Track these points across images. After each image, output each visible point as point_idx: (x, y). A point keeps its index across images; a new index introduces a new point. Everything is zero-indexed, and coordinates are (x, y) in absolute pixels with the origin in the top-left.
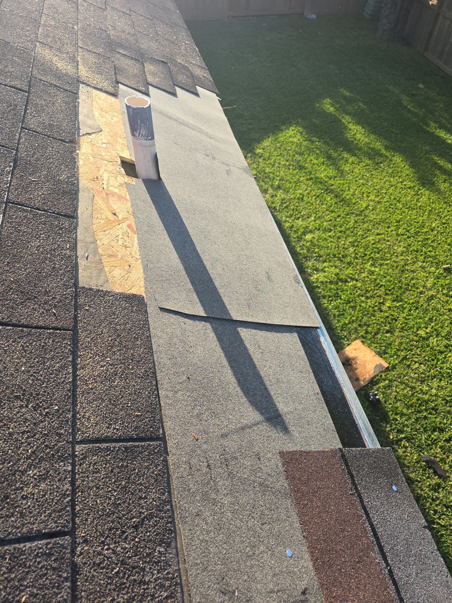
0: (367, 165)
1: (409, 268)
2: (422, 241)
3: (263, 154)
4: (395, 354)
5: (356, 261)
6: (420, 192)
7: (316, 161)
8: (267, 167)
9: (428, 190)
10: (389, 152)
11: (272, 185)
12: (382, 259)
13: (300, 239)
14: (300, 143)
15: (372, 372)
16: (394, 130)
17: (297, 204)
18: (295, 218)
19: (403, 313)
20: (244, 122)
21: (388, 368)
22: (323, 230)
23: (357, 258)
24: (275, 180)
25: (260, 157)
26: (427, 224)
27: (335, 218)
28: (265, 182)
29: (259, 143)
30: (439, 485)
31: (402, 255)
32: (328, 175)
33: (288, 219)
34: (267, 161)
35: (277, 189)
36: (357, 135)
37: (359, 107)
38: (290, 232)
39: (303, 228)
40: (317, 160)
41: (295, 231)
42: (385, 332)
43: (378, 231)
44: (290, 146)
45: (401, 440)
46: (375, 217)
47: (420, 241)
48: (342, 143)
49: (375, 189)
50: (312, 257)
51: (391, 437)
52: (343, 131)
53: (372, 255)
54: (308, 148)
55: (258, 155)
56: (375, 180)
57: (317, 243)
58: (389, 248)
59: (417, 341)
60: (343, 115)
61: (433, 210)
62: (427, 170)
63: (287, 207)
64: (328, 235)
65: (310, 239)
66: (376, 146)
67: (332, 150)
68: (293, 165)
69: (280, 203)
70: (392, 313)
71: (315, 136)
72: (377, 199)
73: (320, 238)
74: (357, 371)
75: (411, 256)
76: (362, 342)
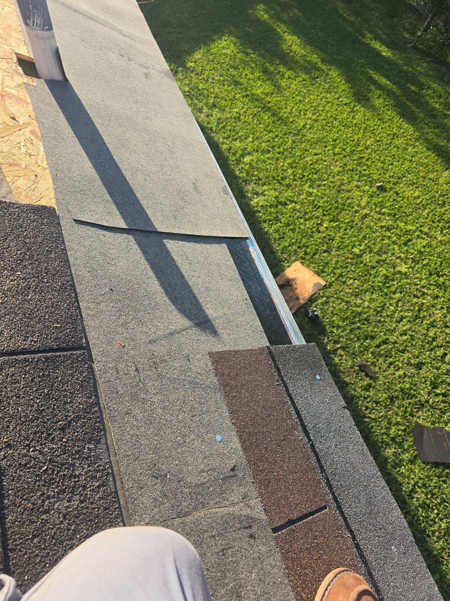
0: (303, 80)
1: (345, 188)
2: (357, 160)
3: (195, 67)
4: (332, 272)
5: (295, 182)
6: (355, 109)
7: (251, 76)
8: (201, 82)
9: (363, 106)
10: (325, 65)
11: (207, 104)
12: (320, 180)
13: (238, 161)
14: (234, 55)
15: (311, 291)
16: (330, 41)
17: (234, 124)
18: (232, 139)
19: (339, 232)
20: (172, 30)
21: (325, 286)
22: (261, 152)
23: (295, 180)
24: (209, 98)
25: (192, 71)
26: (362, 142)
27: (273, 138)
28: (199, 100)
29: (190, 55)
30: (369, 385)
31: (338, 175)
32: (265, 91)
33: (225, 140)
34: (200, 76)
35: (212, 108)
36: (293, 46)
37: (295, 14)
38: (228, 154)
39: (242, 150)
40: (252, 74)
41: (233, 154)
42: (322, 252)
43: (316, 151)
44: (223, 59)
45: (337, 350)
46: (312, 136)
47: (355, 160)
48: (278, 55)
49: (312, 106)
50: (252, 181)
51: (329, 348)
52: (279, 41)
53: (310, 176)
54: (243, 61)
55: (189, 69)
56: (312, 97)
57: (256, 165)
58: (326, 168)
59: (352, 259)
60: (278, 23)
61: (368, 127)
62: (362, 85)
63: (223, 127)
64: (266, 157)
65: (249, 161)
66: (312, 59)
67: (267, 63)
68: (227, 80)
69: (216, 124)
70: (329, 233)
71: (249, 48)
72: (314, 117)
73: (258, 160)
74: (297, 291)
75: (346, 176)
76: (302, 263)
